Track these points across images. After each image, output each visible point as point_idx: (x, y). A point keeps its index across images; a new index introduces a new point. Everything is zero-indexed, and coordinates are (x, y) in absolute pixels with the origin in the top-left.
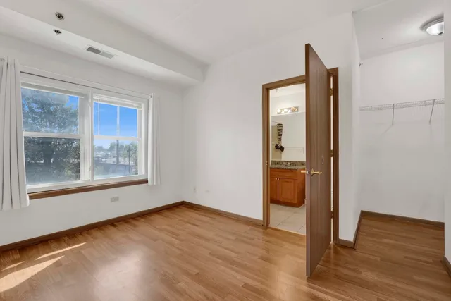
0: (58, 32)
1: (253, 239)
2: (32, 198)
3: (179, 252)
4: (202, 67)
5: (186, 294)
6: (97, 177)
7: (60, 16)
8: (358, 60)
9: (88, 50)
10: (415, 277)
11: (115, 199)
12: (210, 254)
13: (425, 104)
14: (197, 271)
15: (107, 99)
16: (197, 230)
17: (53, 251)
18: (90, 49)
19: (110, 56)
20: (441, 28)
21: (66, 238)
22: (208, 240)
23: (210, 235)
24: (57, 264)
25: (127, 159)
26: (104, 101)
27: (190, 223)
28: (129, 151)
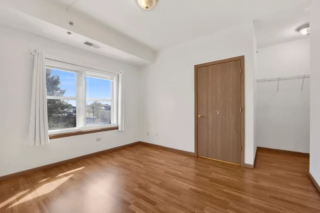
0: (69, 33)
1: (190, 164)
2: (50, 138)
3: (146, 172)
4: (154, 53)
5: (156, 194)
6: (87, 126)
7: (71, 24)
8: (256, 50)
9: (85, 43)
10: (292, 184)
11: (99, 140)
12: (165, 172)
13: (299, 78)
14: (160, 182)
15: (93, 74)
16: (153, 159)
17: (65, 172)
18: (87, 43)
19: (98, 47)
20: (308, 31)
21: (70, 165)
22: (162, 164)
23: (163, 161)
24: (71, 179)
25: (92, 114)
26: (91, 76)
27: (147, 155)
28: (93, 108)
